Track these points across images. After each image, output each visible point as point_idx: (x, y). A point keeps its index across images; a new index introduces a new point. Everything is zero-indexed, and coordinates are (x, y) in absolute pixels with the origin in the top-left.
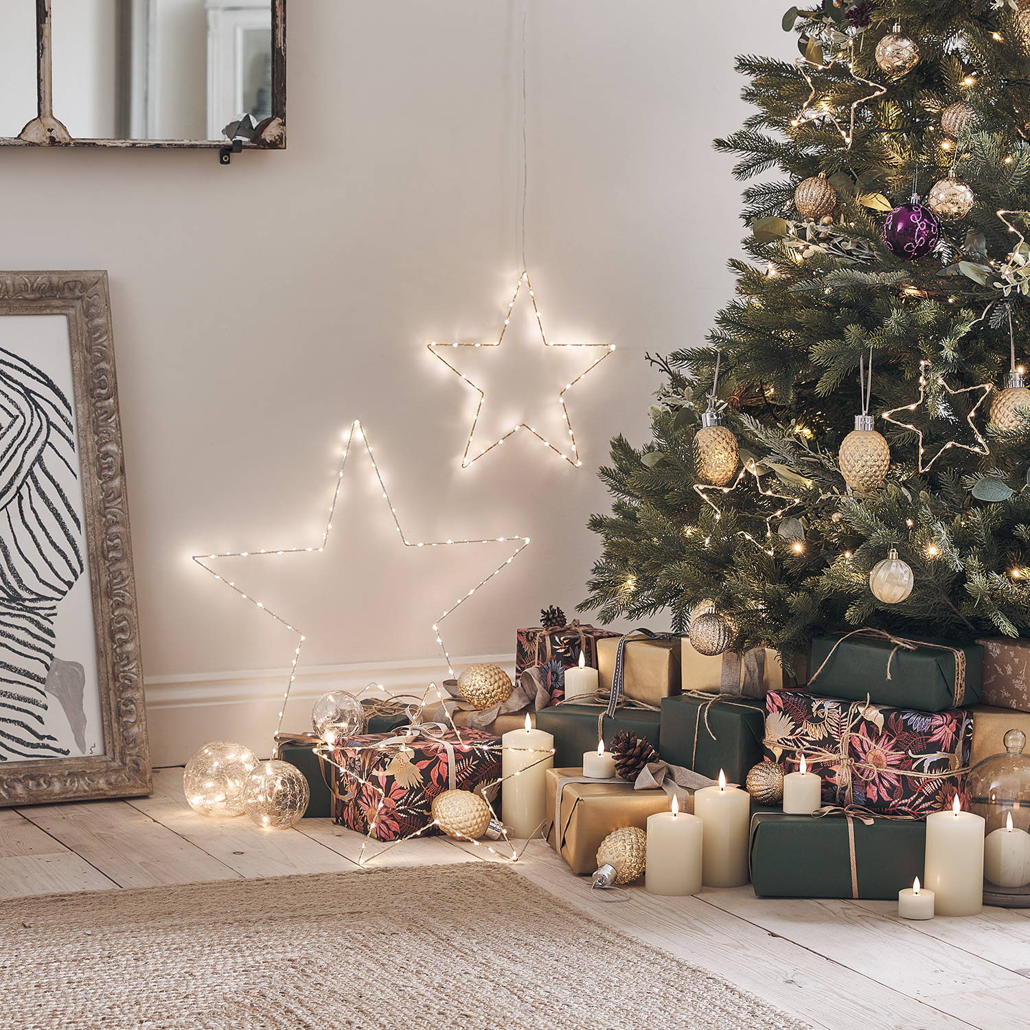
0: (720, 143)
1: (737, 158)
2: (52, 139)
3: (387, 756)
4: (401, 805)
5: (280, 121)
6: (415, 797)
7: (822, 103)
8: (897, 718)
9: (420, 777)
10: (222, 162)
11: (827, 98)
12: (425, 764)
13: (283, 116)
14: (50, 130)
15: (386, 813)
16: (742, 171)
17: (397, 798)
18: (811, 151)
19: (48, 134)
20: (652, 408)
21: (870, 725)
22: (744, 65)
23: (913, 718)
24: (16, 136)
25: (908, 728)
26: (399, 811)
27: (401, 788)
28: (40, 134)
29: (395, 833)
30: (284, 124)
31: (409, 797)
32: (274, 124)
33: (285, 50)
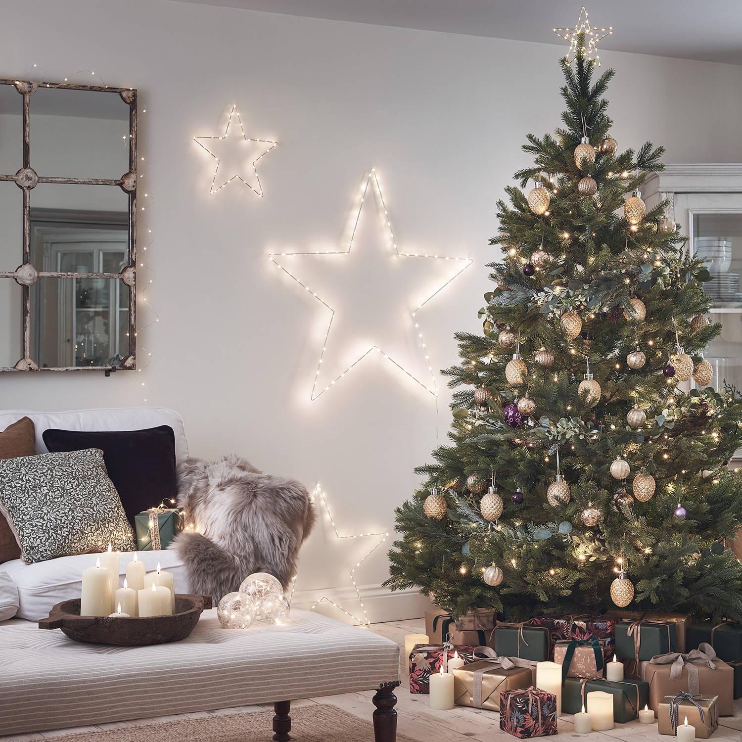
0: (443, 372)
1: (450, 379)
2: (30, 368)
3: (413, 654)
4: (420, 677)
5: (133, 357)
6: (427, 675)
7: (490, 354)
8: (592, 625)
9: (429, 666)
10: (106, 376)
11: (492, 353)
12: (432, 660)
13: (134, 355)
14: (29, 364)
15: (413, 681)
16: (452, 384)
17: (418, 674)
18: (481, 374)
19: (29, 366)
20: (415, 489)
21: (580, 628)
22: (459, 337)
23: (599, 624)
24: (13, 367)
25: (597, 628)
26: (419, 680)
27: (420, 670)
28: (25, 367)
29: (417, 690)
30: (135, 359)
31: (424, 674)
32: (130, 358)
33: (135, 326)
